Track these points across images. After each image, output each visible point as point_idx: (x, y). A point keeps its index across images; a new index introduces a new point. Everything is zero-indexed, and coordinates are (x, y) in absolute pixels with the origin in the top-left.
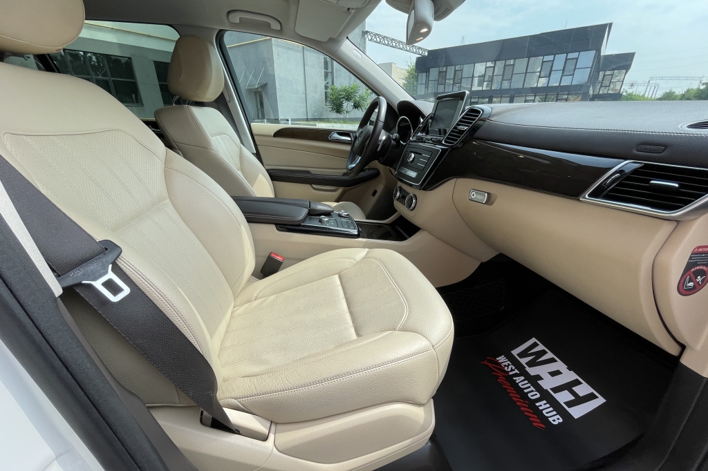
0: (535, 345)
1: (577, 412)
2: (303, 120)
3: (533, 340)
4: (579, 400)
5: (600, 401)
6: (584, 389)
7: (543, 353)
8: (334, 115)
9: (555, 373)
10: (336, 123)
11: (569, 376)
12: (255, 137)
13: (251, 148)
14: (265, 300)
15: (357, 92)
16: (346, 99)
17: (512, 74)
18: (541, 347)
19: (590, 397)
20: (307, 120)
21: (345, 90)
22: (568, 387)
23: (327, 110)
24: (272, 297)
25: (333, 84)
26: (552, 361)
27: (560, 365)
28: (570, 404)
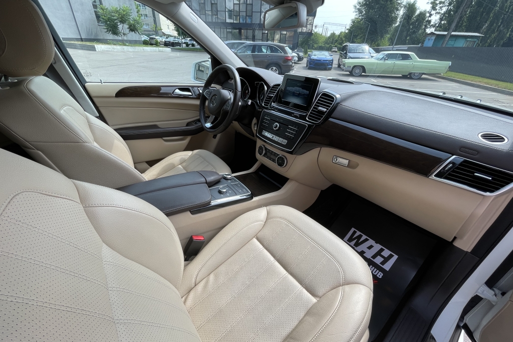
0: (354, 233)
1: (388, 266)
2: (77, 40)
3: (353, 229)
4: (386, 260)
5: (395, 257)
6: (387, 253)
7: (360, 236)
8: (110, 36)
9: (370, 247)
10: (115, 45)
11: (377, 247)
12: (95, 100)
13: (93, 111)
14: (207, 282)
15: (130, 15)
16: (120, 22)
17: (252, 12)
18: (358, 233)
19: (391, 256)
20: (82, 40)
21: (117, 11)
22: (379, 253)
23: (101, 31)
24: (212, 277)
25: (101, 3)
26: (366, 240)
27: (371, 242)
28: (383, 263)
